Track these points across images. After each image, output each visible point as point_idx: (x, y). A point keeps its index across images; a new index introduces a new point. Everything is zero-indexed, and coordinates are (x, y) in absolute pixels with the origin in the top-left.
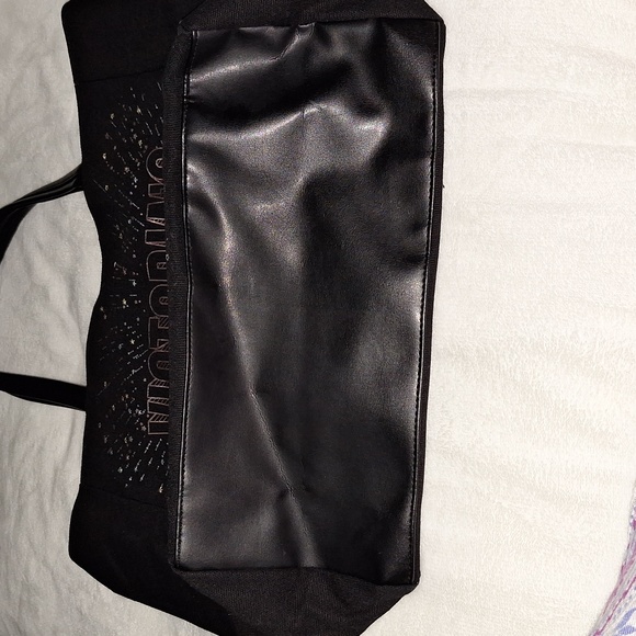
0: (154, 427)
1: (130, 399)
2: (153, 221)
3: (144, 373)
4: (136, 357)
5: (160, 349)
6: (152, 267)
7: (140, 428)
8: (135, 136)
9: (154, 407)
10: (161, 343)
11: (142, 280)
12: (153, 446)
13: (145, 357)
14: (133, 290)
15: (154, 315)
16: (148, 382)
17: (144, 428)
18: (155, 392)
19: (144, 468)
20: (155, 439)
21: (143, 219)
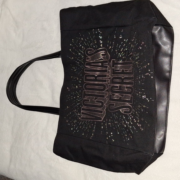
0: (82, 118)
1: (76, 111)
2: (87, 66)
3: (81, 104)
4: (79, 100)
5: (86, 98)
6: (85, 78)
7: (79, 118)
8: (81, 45)
9: (83, 113)
10: (86, 97)
11: (82, 81)
12: (82, 123)
13: (81, 100)
14: (80, 83)
15: (84, 90)
16: (82, 107)
17: (80, 118)
18: (83, 109)
19: (79, 128)
20: (82, 121)
21: (84, 66)
